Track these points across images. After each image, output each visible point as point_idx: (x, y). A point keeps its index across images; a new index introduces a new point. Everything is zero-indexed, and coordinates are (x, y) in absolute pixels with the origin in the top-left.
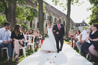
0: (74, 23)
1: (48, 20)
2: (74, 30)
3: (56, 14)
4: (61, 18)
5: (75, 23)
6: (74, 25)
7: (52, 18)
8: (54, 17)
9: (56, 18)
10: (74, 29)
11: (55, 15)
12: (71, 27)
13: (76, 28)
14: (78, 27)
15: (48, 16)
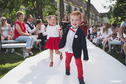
0: (98, 12)
1: (67, 10)
2: (97, 22)
3: (76, 2)
4: (81, 8)
5: (100, 13)
6: (98, 16)
7: (72, 8)
8: (73, 7)
9: (76, 7)
10: (98, 20)
11: (75, 4)
12: (95, 18)
13: (100, 19)
14: (102, 18)
15: (67, 6)
